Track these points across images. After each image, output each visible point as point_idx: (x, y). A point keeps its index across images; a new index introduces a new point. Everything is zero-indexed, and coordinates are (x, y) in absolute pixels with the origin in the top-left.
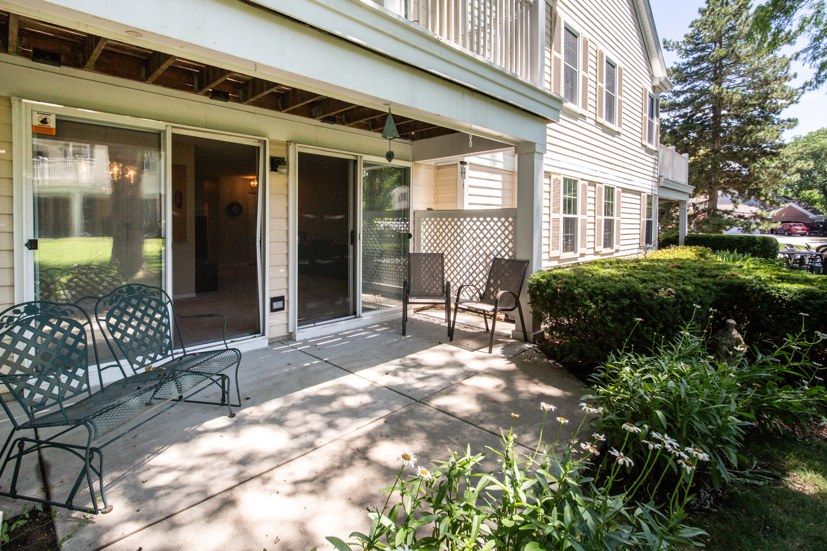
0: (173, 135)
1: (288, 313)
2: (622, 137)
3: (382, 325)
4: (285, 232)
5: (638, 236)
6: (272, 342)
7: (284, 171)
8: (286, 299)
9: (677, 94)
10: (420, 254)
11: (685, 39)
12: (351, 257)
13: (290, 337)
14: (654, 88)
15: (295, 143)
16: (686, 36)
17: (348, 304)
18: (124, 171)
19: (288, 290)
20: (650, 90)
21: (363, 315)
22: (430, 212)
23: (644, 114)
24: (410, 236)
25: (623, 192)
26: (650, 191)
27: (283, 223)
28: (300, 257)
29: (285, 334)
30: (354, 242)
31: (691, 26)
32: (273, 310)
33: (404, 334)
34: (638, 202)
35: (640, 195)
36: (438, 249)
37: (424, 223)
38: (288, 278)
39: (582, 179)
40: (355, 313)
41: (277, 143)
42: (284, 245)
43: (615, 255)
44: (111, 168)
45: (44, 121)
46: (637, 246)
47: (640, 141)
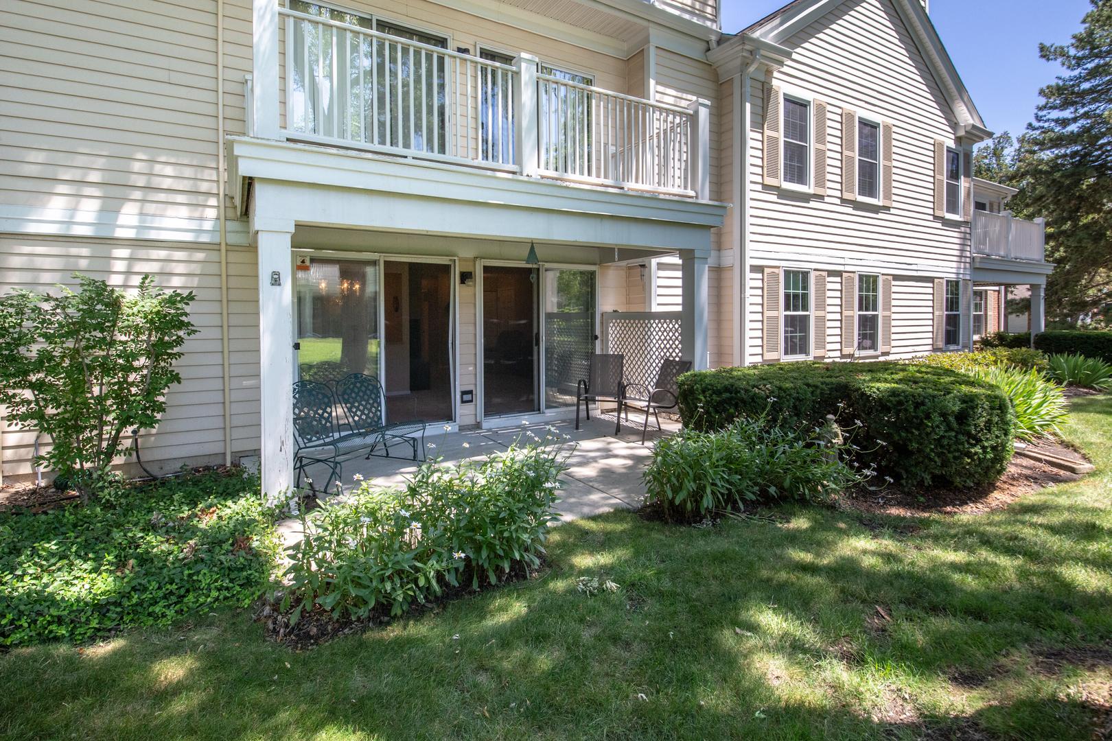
0: (385, 261)
1: (476, 405)
2: (892, 211)
3: (563, 421)
4: (473, 335)
5: (930, 335)
6: (462, 428)
7: (471, 283)
8: (474, 393)
9: (1064, 122)
10: (607, 356)
11: (1073, 41)
12: (535, 357)
13: (478, 426)
14: (958, 140)
15: (482, 258)
16: (1074, 37)
17: (532, 400)
18: (352, 285)
19: (476, 385)
20: (951, 144)
21: (547, 411)
22: (615, 314)
23: (938, 177)
24: (596, 338)
25: (894, 280)
26: (954, 276)
27: (471, 328)
28: (486, 357)
29: (474, 423)
30: (538, 344)
31: (1084, 22)
32: (463, 402)
33: (577, 428)
34: (930, 291)
35: (933, 282)
36: (618, 350)
37: (611, 325)
38: (476, 374)
39: (815, 270)
40: (539, 410)
41: (466, 260)
42: (473, 346)
43: (882, 359)
44: (342, 284)
45: (303, 262)
46: (929, 348)
47: (931, 212)
